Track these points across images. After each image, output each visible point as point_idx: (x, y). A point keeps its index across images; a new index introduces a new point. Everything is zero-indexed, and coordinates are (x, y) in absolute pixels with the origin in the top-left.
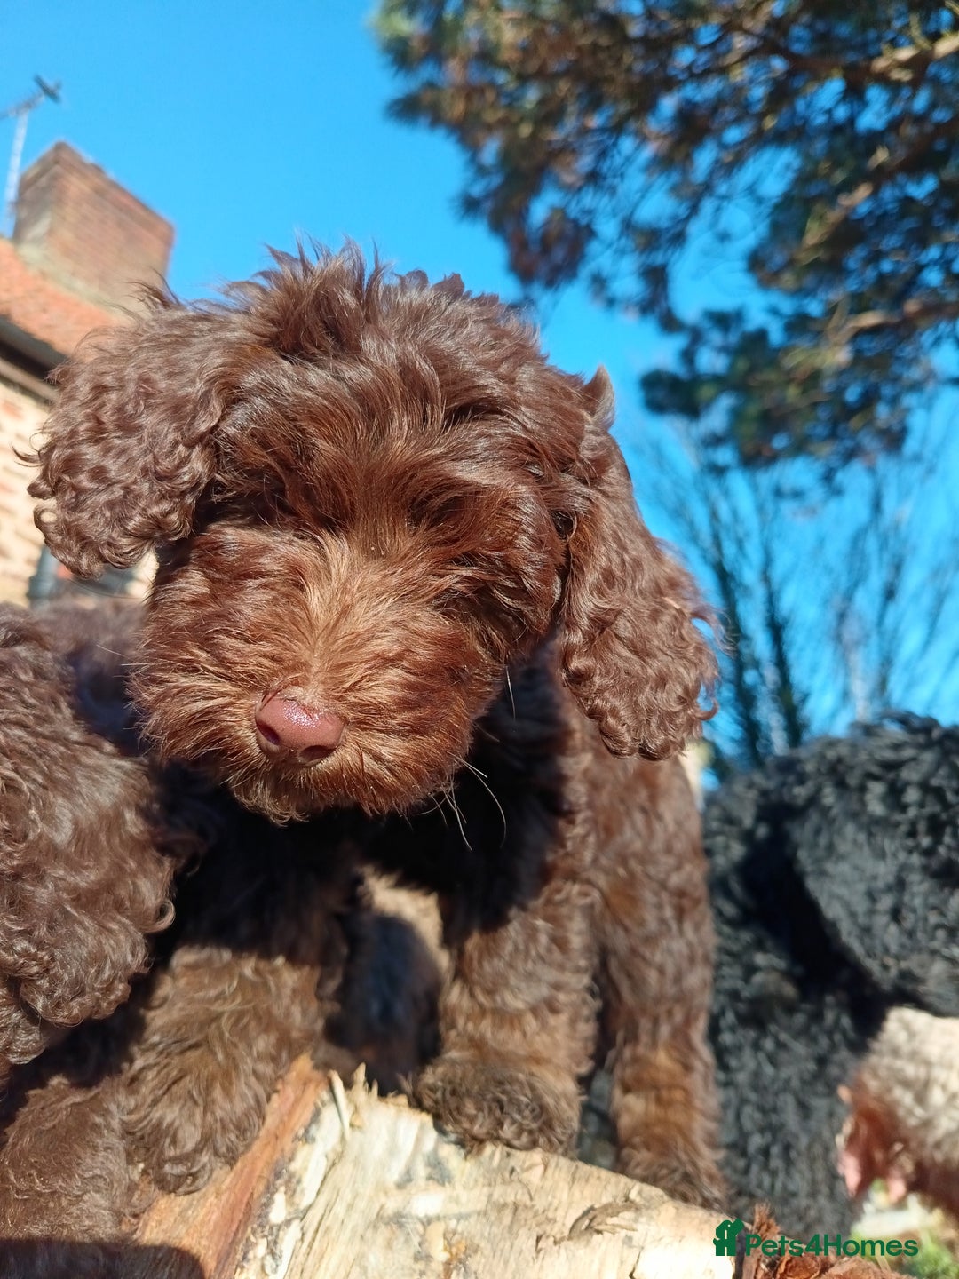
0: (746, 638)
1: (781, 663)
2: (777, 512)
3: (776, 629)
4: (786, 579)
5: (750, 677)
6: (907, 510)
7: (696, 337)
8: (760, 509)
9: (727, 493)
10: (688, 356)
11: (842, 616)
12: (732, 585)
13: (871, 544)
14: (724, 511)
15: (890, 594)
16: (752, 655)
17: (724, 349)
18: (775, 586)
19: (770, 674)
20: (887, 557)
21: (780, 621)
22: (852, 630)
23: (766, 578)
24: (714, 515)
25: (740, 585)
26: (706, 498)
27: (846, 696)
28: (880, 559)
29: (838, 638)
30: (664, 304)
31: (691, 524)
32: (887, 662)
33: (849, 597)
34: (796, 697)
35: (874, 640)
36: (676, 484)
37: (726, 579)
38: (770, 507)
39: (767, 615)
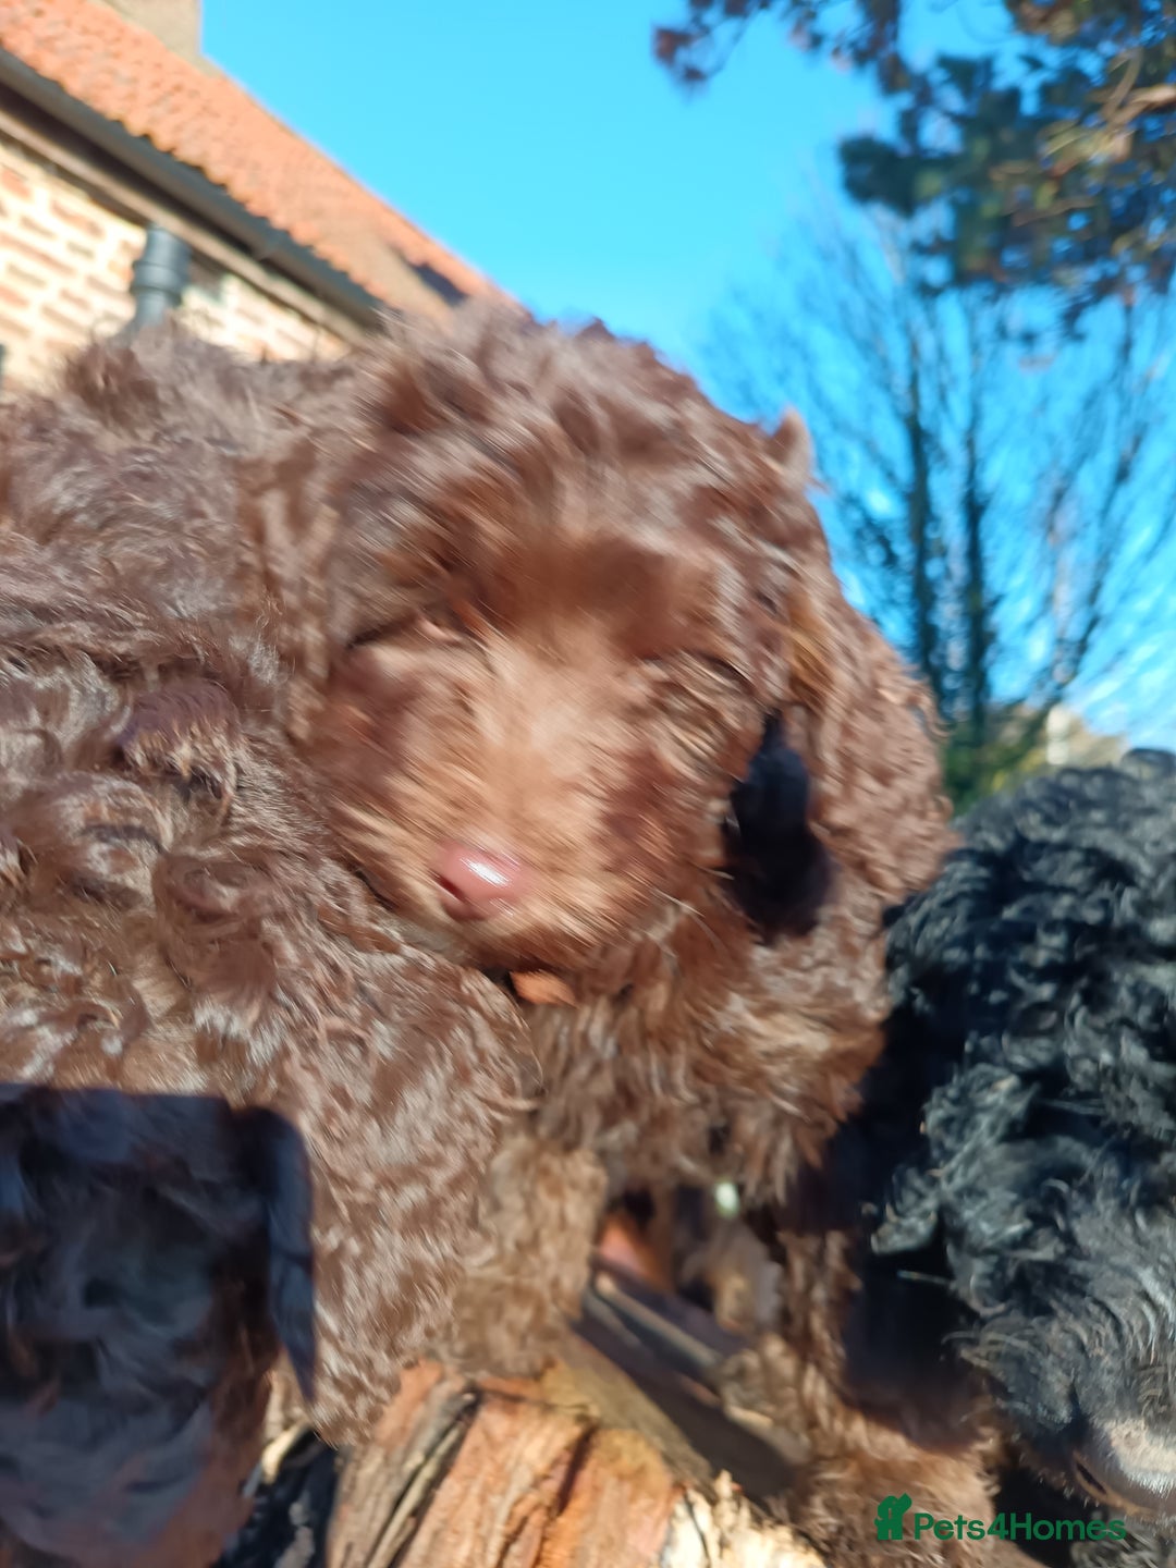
0: (936, 520)
1: (974, 555)
2: (994, 355)
3: (974, 509)
4: (994, 445)
5: (933, 569)
6: (1162, 366)
7: (925, 96)
8: (975, 347)
9: (933, 323)
10: (909, 124)
11: (1059, 497)
12: (926, 447)
13: (1111, 405)
14: (927, 344)
15: (1122, 474)
16: (939, 540)
17: (958, 119)
18: (981, 452)
19: (959, 568)
20: (1128, 423)
21: (980, 500)
22: (1067, 519)
23: (970, 444)
24: (914, 350)
25: (937, 447)
26: (906, 329)
27: (1048, 600)
28: (1119, 423)
29: (1050, 528)
30: (891, 48)
31: (885, 363)
32: (1104, 563)
33: (1069, 476)
34: (988, 596)
35: (1094, 532)
36: (872, 305)
37: (919, 440)
38: (987, 348)
39: (965, 490)
